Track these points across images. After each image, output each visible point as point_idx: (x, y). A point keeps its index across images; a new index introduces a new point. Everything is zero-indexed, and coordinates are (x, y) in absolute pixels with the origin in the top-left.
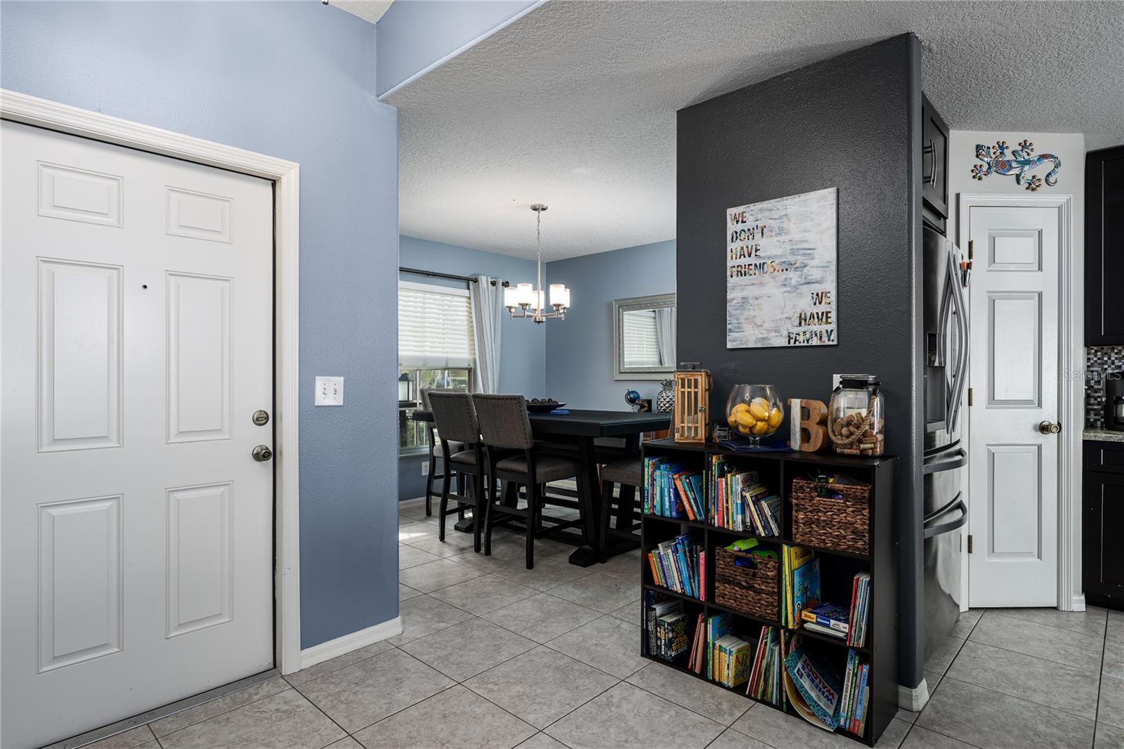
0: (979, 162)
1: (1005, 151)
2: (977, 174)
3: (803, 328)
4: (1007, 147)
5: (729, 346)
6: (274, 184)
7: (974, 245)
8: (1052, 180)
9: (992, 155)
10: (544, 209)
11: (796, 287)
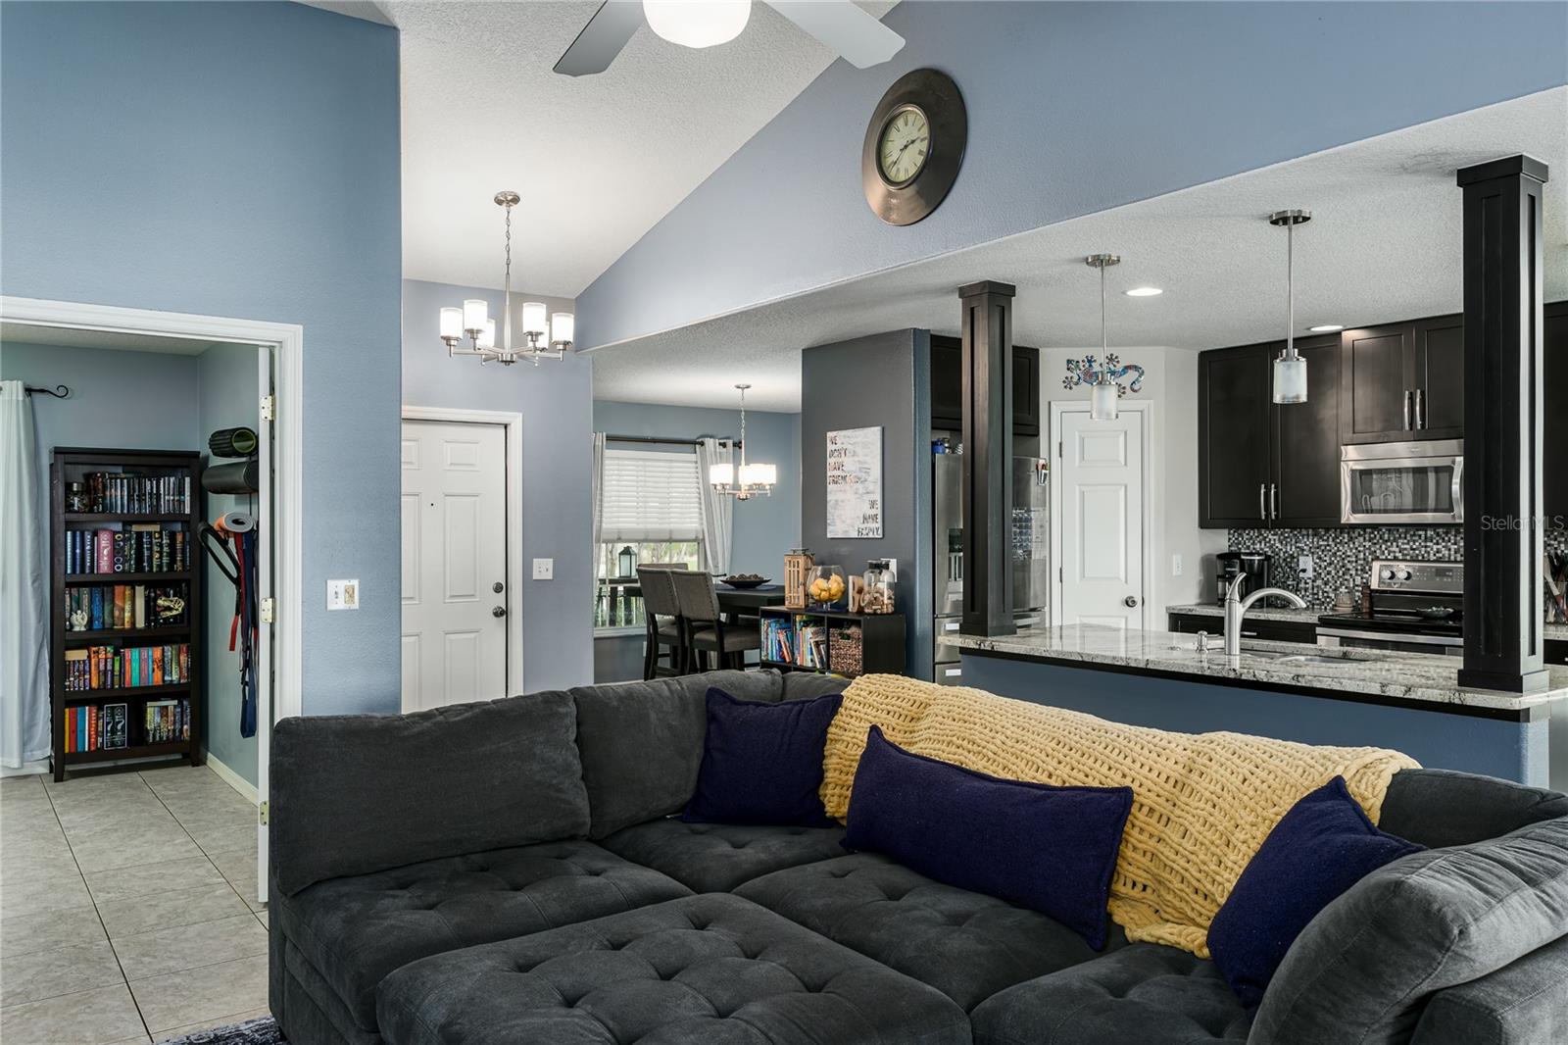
0: (1069, 374)
1: (1093, 364)
2: (1068, 384)
3: (866, 525)
4: (1095, 361)
5: (829, 536)
6: (506, 427)
7: (1063, 446)
8: (1136, 387)
9: (1081, 367)
10: (748, 387)
11: (861, 495)
